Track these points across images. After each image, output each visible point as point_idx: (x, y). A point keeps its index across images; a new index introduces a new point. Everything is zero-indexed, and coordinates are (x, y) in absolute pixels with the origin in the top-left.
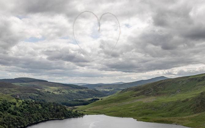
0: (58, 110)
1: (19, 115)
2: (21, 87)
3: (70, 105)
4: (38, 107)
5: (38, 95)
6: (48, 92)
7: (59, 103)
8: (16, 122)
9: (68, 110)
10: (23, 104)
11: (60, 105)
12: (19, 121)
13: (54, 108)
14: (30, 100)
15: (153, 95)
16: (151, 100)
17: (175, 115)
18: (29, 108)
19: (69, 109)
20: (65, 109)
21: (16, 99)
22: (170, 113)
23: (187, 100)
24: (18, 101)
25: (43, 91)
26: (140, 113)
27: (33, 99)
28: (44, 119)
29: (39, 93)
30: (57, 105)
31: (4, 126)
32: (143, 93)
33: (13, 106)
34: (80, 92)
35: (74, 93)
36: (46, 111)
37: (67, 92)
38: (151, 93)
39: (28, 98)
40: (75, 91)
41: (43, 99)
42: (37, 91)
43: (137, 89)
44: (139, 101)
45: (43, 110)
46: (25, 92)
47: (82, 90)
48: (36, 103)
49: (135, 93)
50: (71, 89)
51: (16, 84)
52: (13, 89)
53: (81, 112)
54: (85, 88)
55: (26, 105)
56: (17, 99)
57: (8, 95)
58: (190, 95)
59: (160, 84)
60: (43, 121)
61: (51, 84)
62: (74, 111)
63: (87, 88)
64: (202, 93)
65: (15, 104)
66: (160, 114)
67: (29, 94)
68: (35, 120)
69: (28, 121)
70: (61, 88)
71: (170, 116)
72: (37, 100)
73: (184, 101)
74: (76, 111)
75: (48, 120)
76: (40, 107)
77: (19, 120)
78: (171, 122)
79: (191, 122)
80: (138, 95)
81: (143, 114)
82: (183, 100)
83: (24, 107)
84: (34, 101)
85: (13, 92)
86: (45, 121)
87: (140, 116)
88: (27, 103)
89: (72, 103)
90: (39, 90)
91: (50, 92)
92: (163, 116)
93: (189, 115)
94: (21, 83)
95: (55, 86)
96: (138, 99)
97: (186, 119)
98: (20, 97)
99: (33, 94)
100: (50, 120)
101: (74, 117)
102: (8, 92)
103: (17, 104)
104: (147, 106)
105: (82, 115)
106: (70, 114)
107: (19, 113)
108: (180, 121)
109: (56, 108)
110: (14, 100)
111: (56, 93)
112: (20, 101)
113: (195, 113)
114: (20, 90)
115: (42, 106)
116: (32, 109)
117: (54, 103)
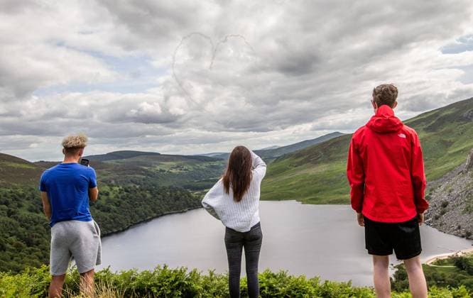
0: (177, 199)
1: (115, 212)
2: (118, 166)
3: (197, 189)
4: (144, 196)
5: (144, 177)
6: (161, 170)
7: (179, 187)
8: (111, 223)
9: (194, 195)
10: (120, 193)
11: (180, 190)
12: (115, 221)
13: (171, 195)
14: (132, 185)
15: (324, 162)
16: (321, 169)
18: (131, 198)
20: (189, 196)
21: (109, 185)
24: (111, 189)
25: (153, 170)
26: (306, 192)
27: (136, 184)
28: (155, 215)
29: (147, 173)
30: (175, 191)
32: (307, 161)
33: (104, 198)
34: (213, 167)
35: (203, 170)
36: (158, 201)
37: (191, 168)
38: (320, 159)
39: (129, 183)
40: (204, 166)
41: (154, 182)
42: (144, 170)
43: (299, 155)
44: (302, 172)
45: (153, 200)
46: (124, 174)
47: (215, 164)
48: (142, 190)
49: (296, 160)
50: (198, 163)
51: (109, 162)
52: (104, 171)
54: (218, 159)
55: (125, 193)
56: (111, 186)
59: (332, 145)
61: (165, 157)
63: (222, 159)
65: (107, 194)
67: (131, 176)
69: (129, 220)
70: (182, 162)
72: (145, 184)
75: (163, 215)
76: (149, 196)
77: (113, 219)
80: (301, 163)
83: (122, 198)
84: (138, 187)
86: (157, 217)
87: (306, 195)
88: (126, 191)
89: (200, 184)
90: (145, 168)
91: (164, 171)
92: (341, 193)
94: (119, 160)
95: (173, 160)
96: (301, 170)
98: (116, 182)
99: (137, 176)
100: (165, 215)
103: (111, 193)
104: (315, 179)
106: (196, 202)
107: (115, 207)
109: (173, 194)
110: (106, 188)
111: (174, 171)
112: (116, 188)
114: (115, 171)
115: (151, 193)
116: (135, 200)
117: (170, 187)
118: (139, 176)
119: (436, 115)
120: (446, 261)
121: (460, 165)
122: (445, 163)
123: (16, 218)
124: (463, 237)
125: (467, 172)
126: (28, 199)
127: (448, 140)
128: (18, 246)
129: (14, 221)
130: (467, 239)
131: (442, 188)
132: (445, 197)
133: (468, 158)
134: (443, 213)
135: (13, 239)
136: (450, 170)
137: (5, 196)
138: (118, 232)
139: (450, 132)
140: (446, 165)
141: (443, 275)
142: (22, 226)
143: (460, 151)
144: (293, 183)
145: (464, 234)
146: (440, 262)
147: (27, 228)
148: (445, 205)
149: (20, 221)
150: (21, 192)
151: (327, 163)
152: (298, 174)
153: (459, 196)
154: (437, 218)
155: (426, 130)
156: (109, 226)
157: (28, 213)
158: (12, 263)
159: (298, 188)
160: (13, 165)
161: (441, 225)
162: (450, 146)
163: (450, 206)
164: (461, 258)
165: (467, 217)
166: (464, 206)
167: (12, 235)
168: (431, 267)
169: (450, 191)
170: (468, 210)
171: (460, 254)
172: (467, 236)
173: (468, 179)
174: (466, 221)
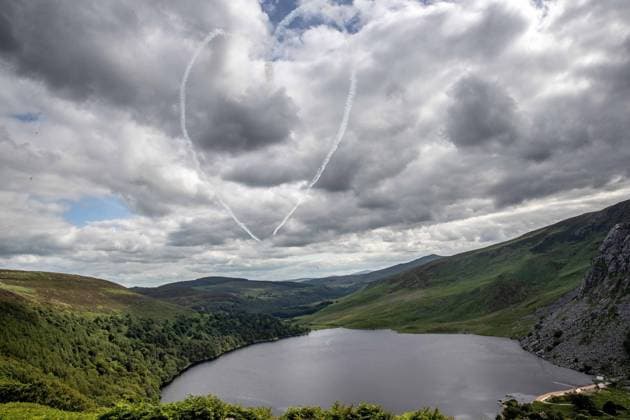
0: (266, 327)
1: (206, 339)
3: (287, 316)
4: (235, 324)
5: (233, 304)
6: (249, 297)
7: (269, 314)
8: (202, 350)
9: (283, 323)
10: (210, 320)
11: (270, 318)
12: (206, 349)
13: (260, 324)
14: (222, 312)
15: (420, 287)
16: (418, 295)
17: (461, 316)
18: (221, 326)
19: (285, 322)
20: (280, 324)
21: (199, 312)
22: (453, 314)
23: (478, 290)
24: (202, 316)
25: (241, 297)
27: (226, 311)
28: (245, 344)
29: (237, 300)
30: (265, 319)
31: (182, 359)
32: (403, 286)
33: (195, 325)
34: (303, 293)
35: (292, 296)
36: (248, 329)
37: (280, 295)
38: (416, 285)
39: (218, 310)
40: (295, 291)
41: (243, 309)
42: (232, 296)
43: (392, 281)
44: (397, 299)
45: (243, 328)
46: (214, 301)
47: (305, 290)
48: (231, 317)
49: (391, 286)
50: (287, 290)
52: (194, 297)
53: (305, 327)
55: (215, 321)
56: (201, 313)
57: (187, 307)
58: (483, 280)
59: (428, 270)
60: (243, 346)
61: (254, 283)
62: (293, 325)
63: (312, 286)
64: (500, 276)
65: (198, 321)
66: (435, 319)
67: (220, 303)
68: (231, 345)
69: (220, 348)
70: (271, 289)
71: (453, 320)
72: (234, 311)
73: (473, 293)
74: (297, 326)
75: (253, 343)
76: (238, 324)
77: (205, 347)
78: (454, 331)
79: (489, 328)
80: (395, 290)
81: (408, 320)
82: (470, 291)
83: (212, 326)
84: (227, 314)
85: (194, 302)
86: (247, 345)
87: (402, 324)
88: (216, 318)
89: (289, 312)
90: (235, 295)
91: (252, 298)
92: (440, 322)
93: (484, 315)
94: (208, 287)
95: (260, 287)
96: (395, 296)
97: (480, 323)
98: (206, 309)
100: (255, 343)
101: (293, 336)
102: (187, 302)
103: (202, 320)
104: (411, 306)
105: (306, 331)
106: (286, 330)
107: (206, 335)
108: (470, 327)
109: (263, 322)
110: (196, 315)
111: (262, 298)
112: (206, 315)
113: (493, 311)
114: (205, 297)
115: (240, 321)
116: (226, 328)
117: (259, 315)
118: (227, 302)
119: (544, 234)
120: (563, 399)
121: (573, 290)
122: (556, 287)
123: (116, 343)
124: (581, 371)
125: (582, 297)
126: (126, 325)
127: (558, 261)
128: (119, 370)
129: (115, 346)
130: (587, 373)
131: (554, 315)
132: (558, 326)
133: (583, 281)
134: (556, 344)
135: (115, 363)
136: (563, 296)
137: (106, 321)
138: (210, 360)
139: (560, 253)
140: (557, 290)
141: (559, 414)
142: (122, 350)
143: (573, 274)
144: (388, 310)
145: (582, 367)
146: (555, 400)
147: (127, 354)
148: (558, 334)
149: (120, 346)
150: (120, 318)
151: (424, 288)
152: (393, 300)
153: (574, 324)
154: (549, 349)
155: (535, 250)
156: (200, 353)
157: (126, 338)
158: (116, 387)
159: (392, 316)
160: (112, 291)
161: (554, 357)
162: (561, 268)
163: (564, 336)
164: (580, 395)
165: (585, 348)
166: (580, 336)
167: (114, 359)
168: (545, 405)
169: (564, 319)
170: (585, 341)
171: (578, 391)
172: (587, 370)
173: (584, 306)
174: (584, 353)
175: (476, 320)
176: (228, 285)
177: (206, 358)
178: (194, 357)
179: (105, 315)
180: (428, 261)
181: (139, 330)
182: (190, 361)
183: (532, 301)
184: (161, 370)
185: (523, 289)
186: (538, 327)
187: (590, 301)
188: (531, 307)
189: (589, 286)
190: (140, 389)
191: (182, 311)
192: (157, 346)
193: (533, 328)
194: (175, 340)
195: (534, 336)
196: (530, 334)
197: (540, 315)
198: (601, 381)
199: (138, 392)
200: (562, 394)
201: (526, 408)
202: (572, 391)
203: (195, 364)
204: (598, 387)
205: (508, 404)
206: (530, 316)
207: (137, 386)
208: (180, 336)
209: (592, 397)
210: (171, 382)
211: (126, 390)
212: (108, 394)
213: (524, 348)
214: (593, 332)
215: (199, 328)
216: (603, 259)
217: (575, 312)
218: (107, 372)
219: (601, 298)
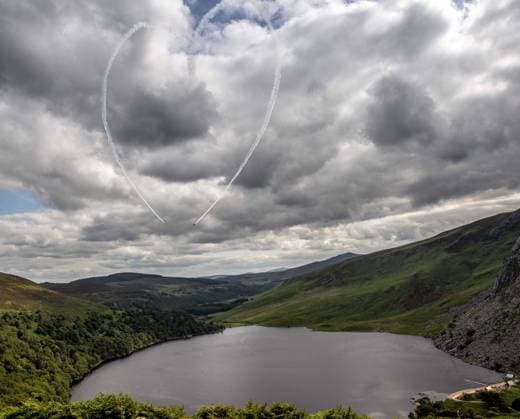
0: (180, 324)
1: (119, 336)
2: (120, 288)
3: (201, 313)
4: (148, 321)
5: (147, 300)
6: (163, 294)
7: (182, 311)
8: (114, 347)
9: (197, 320)
10: (123, 317)
11: (184, 315)
12: (119, 346)
13: (174, 321)
14: (135, 309)
15: (337, 285)
16: (332, 294)
17: (375, 315)
18: (134, 323)
19: (199, 319)
20: (194, 321)
21: (112, 309)
22: (367, 312)
23: (393, 288)
24: (114, 313)
25: (155, 293)
26: (317, 318)
27: (138, 307)
28: (158, 341)
29: (149, 296)
30: (179, 315)
31: (93, 356)
32: (318, 284)
33: (107, 321)
34: (217, 290)
35: (206, 293)
36: (161, 326)
37: (194, 291)
38: (331, 283)
39: (131, 306)
40: (207, 289)
41: (157, 306)
42: (146, 293)
43: (308, 279)
44: (313, 297)
45: (156, 325)
46: (127, 297)
47: (219, 287)
48: (145, 314)
49: (308, 283)
50: (202, 286)
51: (111, 284)
52: (107, 294)
53: (220, 324)
54: (223, 282)
55: (128, 317)
56: (114, 309)
57: (99, 303)
58: (397, 279)
59: (343, 268)
60: (157, 344)
61: (169, 280)
62: (208, 322)
63: (226, 283)
64: (415, 276)
65: (110, 318)
66: (349, 317)
67: (133, 299)
68: (144, 342)
70: (185, 285)
71: (368, 318)
72: (147, 308)
73: (387, 292)
74: (211, 323)
75: (166, 341)
76: (151, 320)
79: (404, 326)
80: (311, 287)
81: (323, 319)
82: (385, 289)
83: (125, 322)
84: (141, 310)
85: (107, 298)
86: (161, 343)
87: (317, 322)
88: (129, 315)
89: (204, 309)
90: (147, 291)
91: (166, 294)
92: (355, 320)
93: (399, 313)
94: (121, 283)
95: (174, 283)
96: (311, 294)
97: (394, 321)
98: (119, 305)
101: (208, 333)
102: (100, 298)
103: (114, 316)
104: (327, 304)
105: (221, 328)
106: (200, 327)
107: (118, 332)
108: (385, 325)
109: (177, 319)
110: (109, 312)
111: (176, 294)
112: (119, 312)
113: (408, 309)
114: (118, 293)
115: (154, 318)
116: (139, 324)
117: (173, 312)
118: (140, 299)
119: (459, 234)
120: (473, 396)
121: (487, 289)
122: (469, 287)
123: (25, 340)
124: (492, 369)
125: (495, 297)
126: (35, 321)
127: (473, 261)
128: (27, 368)
129: (24, 343)
130: (497, 371)
131: (468, 314)
132: (471, 325)
133: (496, 281)
134: (468, 343)
135: (24, 361)
136: (476, 294)
137: (15, 317)
138: (122, 357)
139: (475, 252)
140: (472, 289)
141: (470, 411)
142: (31, 347)
143: (487, 273)
144: (303, 308)
145: (493, 365)
146: (466, 397)
147: (37, 351)
148: (471, 333)
149: (29, 343)
150: (30, 314)
151: (339, 286)
152: (308, 298)
153: (486, 323)
154: (462, 348)
155: (449, 250)
156: (112, 350)
157: (35, 335)
158: (24, 385)
159: (308, 314)
160: (23, 286)
161: (467, 355)
162: (475, 267)
163: (476, 335)
164: (491, 392)
165: (496, 347)
166: (492, 335)
167: (22, 357)
168: (457, 403)
169: (476, 318)
170: (497, 340)
171: (489, 388)
172: (497, 368)
173: (496, 305)
174: (495, 351)
175: (391, 318)
176: (140, 281)
177: (118, 355)
178: (106, 354)
179: (13, 311)
180: (345, 259)
181: (49, 327)
182: (102, 358)
183: (446, 299)
184: (71, 367)
185: (438, 288)
186: (451, 326)
187: (502, 301)
188: (444, 306)
189: (502, 285)
190: (48, 386)
191: (93, 307)
192: (68, 343)
193: (446, 326)
194: (86, 337)
195: (447, 335)
196: (444, 333)
197: (454, 314)
198: (510, 379)
199: (48, 391)
200: (473, 391)
201: (438, 405)
202: (483, 388)
203: (107, 361)
204: (508, 385)
205: (421, 401)
206: (443, 315)
207: (46, 383)
208: (91, 332)
209: (502, 394)
210: (81, 380)
211: (36, 389)
212: (16, 392)
213: (437, 347)
214: (505, 330)
215: (112, 325)
216: (515, 259)
217: (487, 311)
218: (15, 370)
219: (512, 297)
